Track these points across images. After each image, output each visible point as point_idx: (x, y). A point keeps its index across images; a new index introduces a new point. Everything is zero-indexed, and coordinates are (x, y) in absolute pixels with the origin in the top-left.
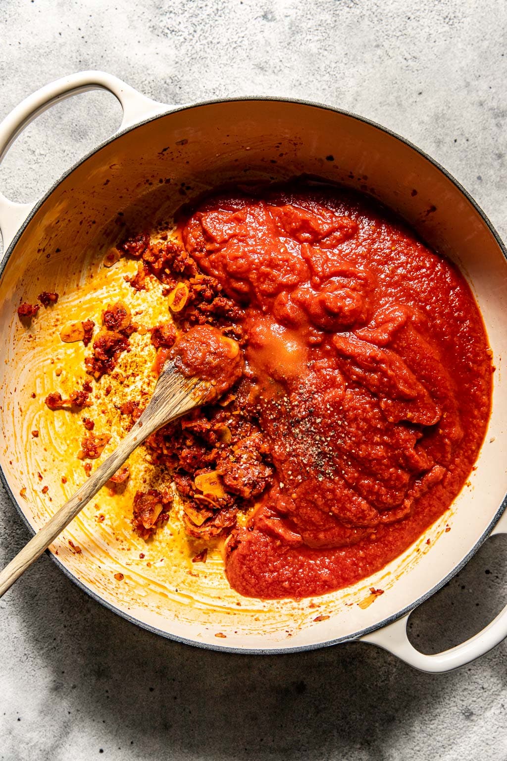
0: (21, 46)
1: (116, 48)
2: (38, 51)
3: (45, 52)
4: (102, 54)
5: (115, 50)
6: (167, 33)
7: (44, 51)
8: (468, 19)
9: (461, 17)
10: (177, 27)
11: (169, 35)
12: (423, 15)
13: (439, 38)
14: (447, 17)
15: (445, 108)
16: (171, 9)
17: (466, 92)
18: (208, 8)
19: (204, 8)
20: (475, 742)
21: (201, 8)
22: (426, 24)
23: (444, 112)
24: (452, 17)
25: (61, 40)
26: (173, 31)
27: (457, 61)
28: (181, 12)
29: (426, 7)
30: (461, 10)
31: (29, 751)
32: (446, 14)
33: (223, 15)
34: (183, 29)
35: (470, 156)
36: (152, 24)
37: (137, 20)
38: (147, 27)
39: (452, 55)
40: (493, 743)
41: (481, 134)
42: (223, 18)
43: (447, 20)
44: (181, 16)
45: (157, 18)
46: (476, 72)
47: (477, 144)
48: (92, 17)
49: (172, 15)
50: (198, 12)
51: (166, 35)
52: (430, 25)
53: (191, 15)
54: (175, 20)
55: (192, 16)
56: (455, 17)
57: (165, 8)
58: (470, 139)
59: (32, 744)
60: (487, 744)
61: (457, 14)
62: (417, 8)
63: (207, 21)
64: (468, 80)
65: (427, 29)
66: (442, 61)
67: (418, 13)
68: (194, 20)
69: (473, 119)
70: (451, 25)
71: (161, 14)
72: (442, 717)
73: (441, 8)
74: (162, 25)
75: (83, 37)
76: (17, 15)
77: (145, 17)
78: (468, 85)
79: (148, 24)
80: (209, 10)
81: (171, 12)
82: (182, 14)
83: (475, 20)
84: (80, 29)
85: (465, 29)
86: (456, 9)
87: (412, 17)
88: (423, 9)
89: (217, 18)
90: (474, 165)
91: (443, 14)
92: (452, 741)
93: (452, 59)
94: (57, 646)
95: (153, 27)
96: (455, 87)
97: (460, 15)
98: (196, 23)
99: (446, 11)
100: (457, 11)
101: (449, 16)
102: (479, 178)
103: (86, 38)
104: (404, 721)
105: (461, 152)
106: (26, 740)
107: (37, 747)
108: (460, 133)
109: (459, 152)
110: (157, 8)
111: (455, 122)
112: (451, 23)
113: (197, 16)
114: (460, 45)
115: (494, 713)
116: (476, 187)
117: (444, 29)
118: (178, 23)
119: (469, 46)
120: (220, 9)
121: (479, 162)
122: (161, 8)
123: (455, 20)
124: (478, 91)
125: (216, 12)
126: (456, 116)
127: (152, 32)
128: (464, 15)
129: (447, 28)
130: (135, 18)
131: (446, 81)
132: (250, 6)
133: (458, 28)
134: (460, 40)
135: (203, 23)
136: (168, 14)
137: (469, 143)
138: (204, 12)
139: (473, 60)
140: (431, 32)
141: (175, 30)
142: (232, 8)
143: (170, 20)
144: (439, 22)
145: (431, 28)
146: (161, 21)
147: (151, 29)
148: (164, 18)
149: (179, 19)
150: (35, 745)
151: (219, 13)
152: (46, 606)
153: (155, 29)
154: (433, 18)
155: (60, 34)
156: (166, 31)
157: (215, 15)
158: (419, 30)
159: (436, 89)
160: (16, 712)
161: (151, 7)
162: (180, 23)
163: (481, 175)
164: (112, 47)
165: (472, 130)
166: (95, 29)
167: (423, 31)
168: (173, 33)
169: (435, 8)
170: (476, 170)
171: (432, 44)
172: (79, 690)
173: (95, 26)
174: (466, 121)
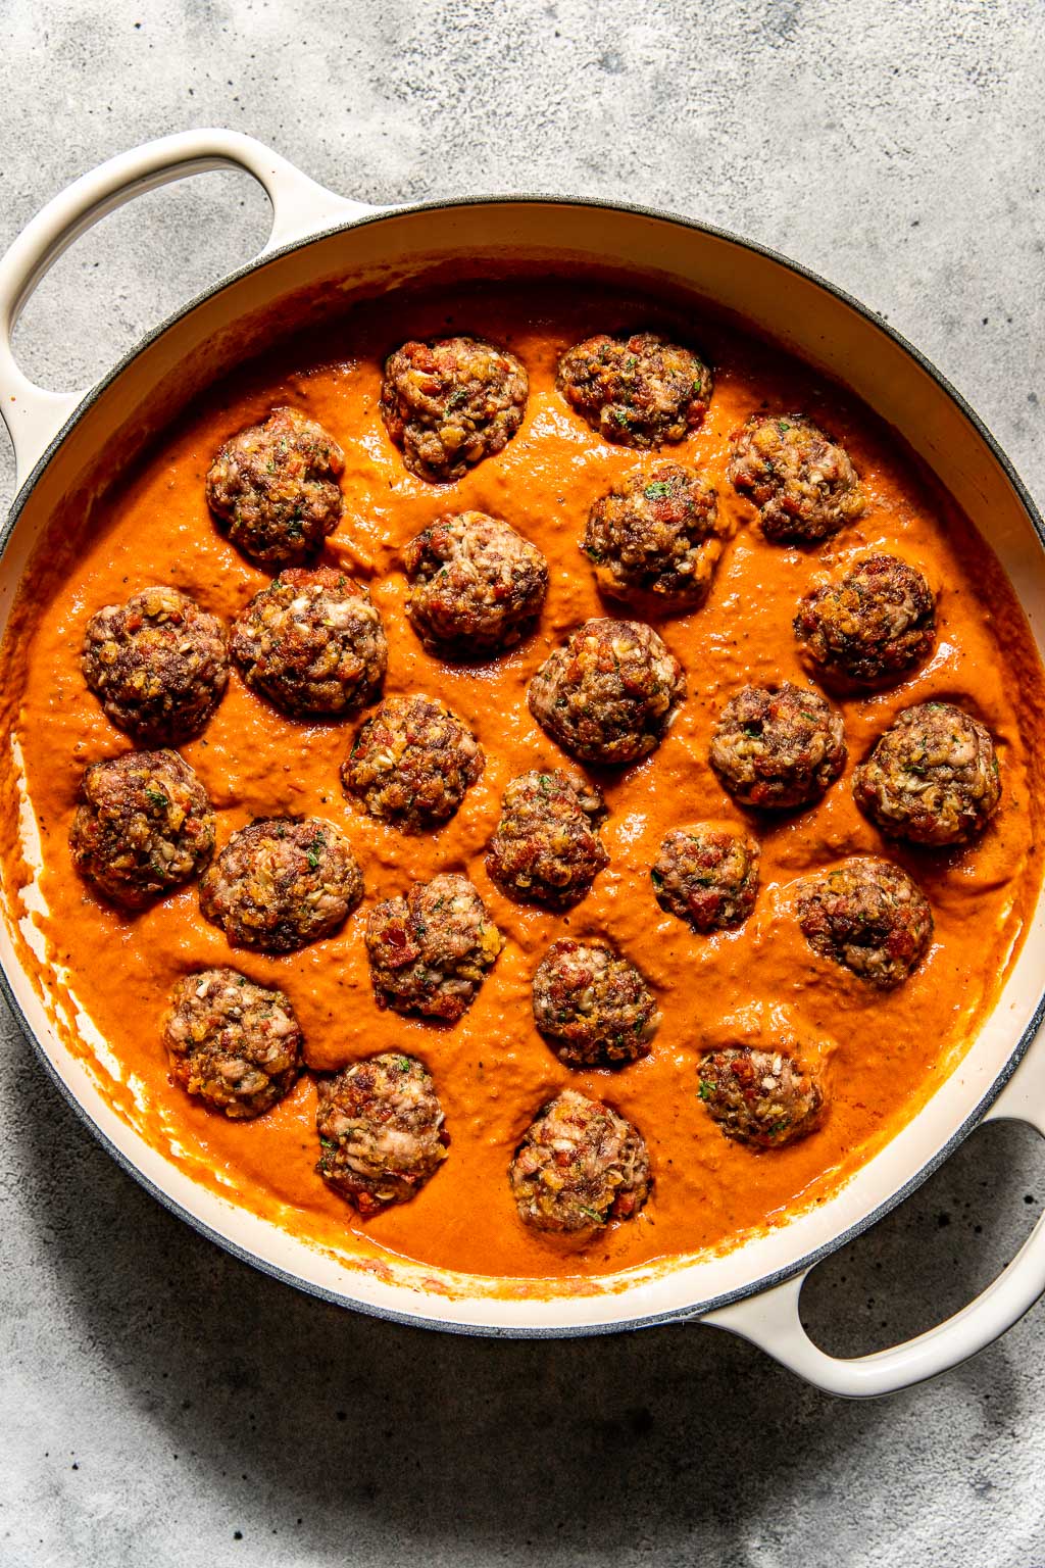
0: (113, 114)
1: (304, 122)
2: (144, 126)
3: (161, 128)
4: (274, 133)
5: (301, 126)
6: (405, 94)
7: (158, 125)
8: (1017, 74)
9: (1002, 69)
10: (427, 81)
11: (410, 98)
12: (925, 64)
13: (956, 112)
14: (974, 69)
15: (966, 254)
16: (415, 45)
17: (1009, 223)
18: (490, 43)
19: (482, 45)
20: (995, 1544)
21: (475, 43)
22: (931, 83)
23: (964, 263)
24: (984, 72)
25: (191, 104)
26: (418, 89)
27: (993, 161)
28: (434, 50)
29: (933, 50)
30: (1004, 56)
31: (94, 1530)
32: (973, 64)
33: (519, 58)
34: (438, 86)
35: (1015, 354)
36: (376, 74)
37: (346, 65)
38: (365, 81)
39: (983, 147)
40: (1030, 1547)
41: (1037, 309)
42: (519, 64)
43: (974, 76)
44: (434, 58)
45: (387, 63)
46: (1030, 182)
47: (1028, 329)
48: (256, 60)
49: (417, 57)
50: (470, 52)
51: (403, 97)
52: (938, 84)
53: (454, 58)
54: (422, 68)
55: (456, 60)
56: (990, 69)
57: (403, 42)
58: (1014, 317)
59: (100, 1517)
60: (1020, 1549)
61: (995, 64)
62: (914, 51)
63: (488, 71)
64: (1013, 199)
65: (933, 94)
66: (962, 157)
67: (915, 61)
68: (461, 68)
69: (1021, 277)
70: (983, 86)
71: (394, 55)
72: (928, 1491)
73: (963, 51)
74: (395, 76)
75: (236, 99)
76: (106, 52)
77: (362, 60)
78: (1013, 208)
79: (368, 75)
80: (491, 49)
81: (415, 51)
82: (436, 55)
83: (1031, 78)
84: (230, 83)
85: (1009, 94)
86: (994, 53)
87: (903, 68)
88: (925, 53)
89: (506, 64)
90: (1021, 372)
91: (966, 63)
92: (947, 1539)
93: (981, 156)
94: (155, 1323)
95: (378, 80)
96: (987, 211)
97: (1000, 65)
98: (464, 75)
99: (973, 59)
100: (996, 58)
101: (978, 68)
102: (1032, 398)
103: (242, 101)
104: (851, 1497)
105: (997, 344)
106: (89, 1509)
107: (110, 1524)
108: (994, 306)
109: (992, 344)
110: (387, 42)
111: (986, 284)
112: (981, 82)
113: (466, 59)
114: (999, 128)
115: (1035, 1487)
116: (1025, 415)
117: (968, 94)
118: (428, 73)
119: (1017, 130)
120: (513, 46)
121: (1032, 366)
122: (395, 42)
123: (991, 77)
124: (1033, 221)
125: (505, 52)
126: (987, 271)
127: (375, 90)
128: (1009, 67)
129: (973, 92)
130: (344, 61)
131: (969, 200)
132: (574, 42)
133: (997, 92)
134: (999, 116)
135: (479, 75)
136: (408, 55)
137: (1012, 326)
138: (480, 52)
139: (1025, 158)
140: (941, 99)
141: (423, 86)
142: (538, 44)
143: (413, 66)
144: (956, 79)
145: (941, 91)
146: (395, 69)
147: (372, 85)
148: (402, 63)
149: (431, 65)
150: (105, 1520)
151: (512, 53)
152: (133, 1241)
153: (382, 85)
154: (946, 71)
155: (191, 92)
156: (405, 89)
157: (504, 58)
158: (916, 95)
159: (949, 215)
160: (69, 1452)
161: (375, 41)
162: (432, 73)
163: (1035, 391)
164: (295, 120)
165: (1020, 299)
166: (263, 84)
167: (925, 97)
168: (419, 93)
169: (950, 52)
170: (1026, 382)
171: (941, 124)
172: (196, 1412)
173: (261, 76)
174: (1008, 281)
